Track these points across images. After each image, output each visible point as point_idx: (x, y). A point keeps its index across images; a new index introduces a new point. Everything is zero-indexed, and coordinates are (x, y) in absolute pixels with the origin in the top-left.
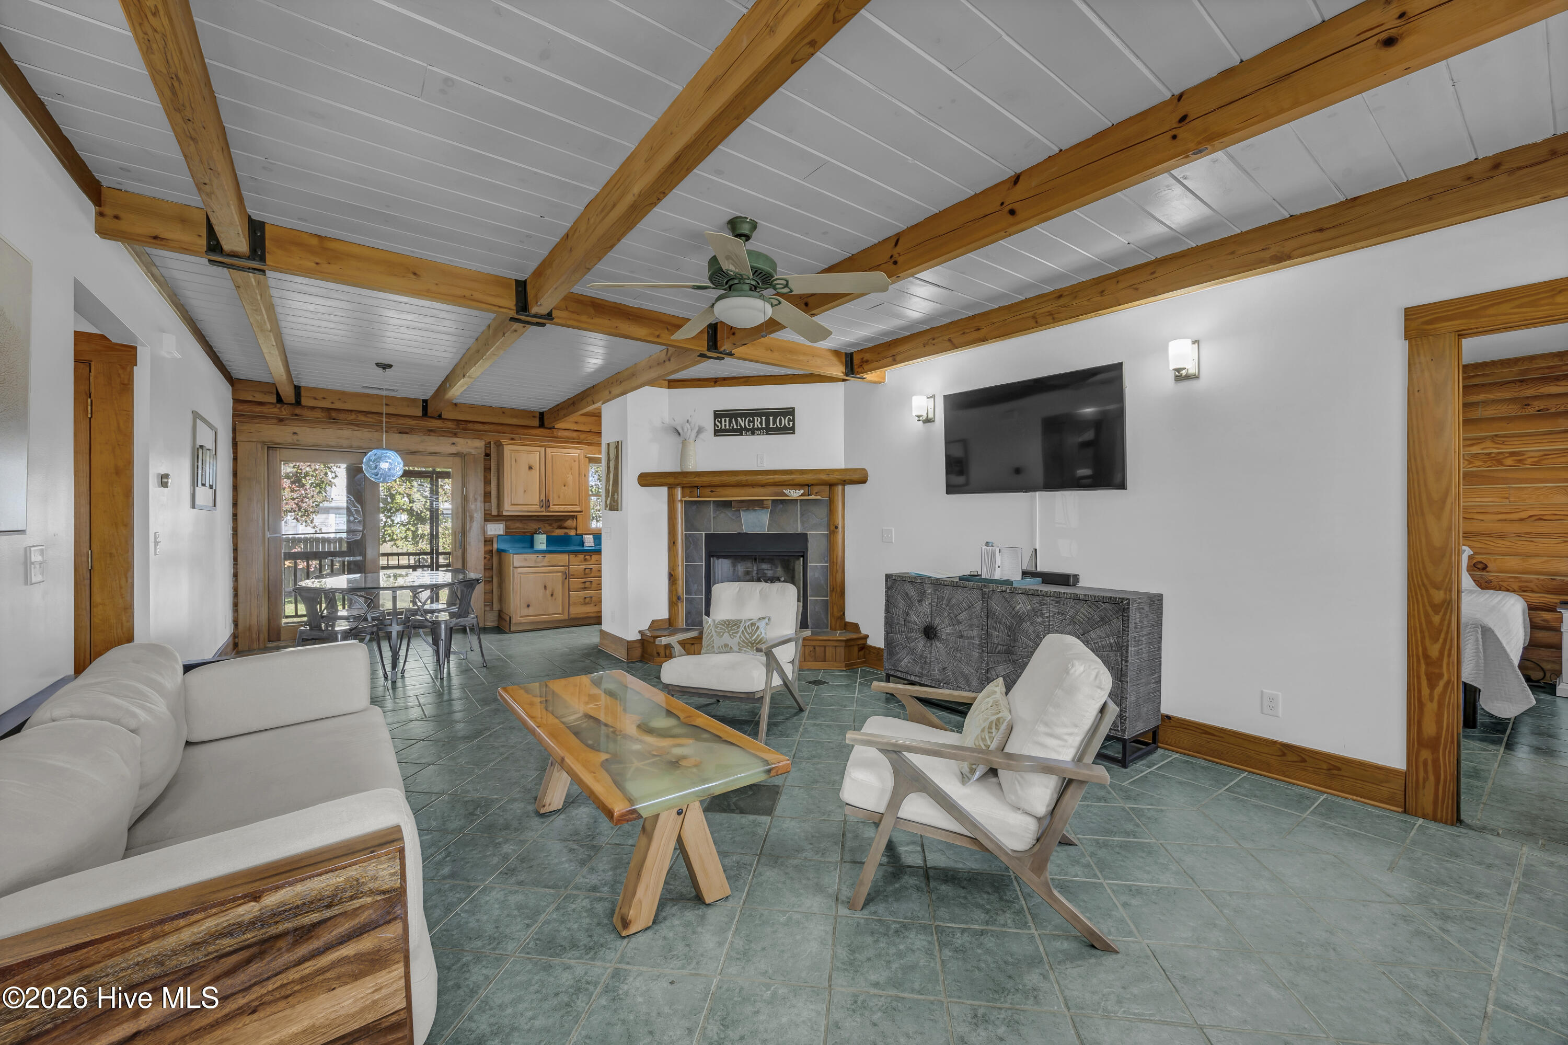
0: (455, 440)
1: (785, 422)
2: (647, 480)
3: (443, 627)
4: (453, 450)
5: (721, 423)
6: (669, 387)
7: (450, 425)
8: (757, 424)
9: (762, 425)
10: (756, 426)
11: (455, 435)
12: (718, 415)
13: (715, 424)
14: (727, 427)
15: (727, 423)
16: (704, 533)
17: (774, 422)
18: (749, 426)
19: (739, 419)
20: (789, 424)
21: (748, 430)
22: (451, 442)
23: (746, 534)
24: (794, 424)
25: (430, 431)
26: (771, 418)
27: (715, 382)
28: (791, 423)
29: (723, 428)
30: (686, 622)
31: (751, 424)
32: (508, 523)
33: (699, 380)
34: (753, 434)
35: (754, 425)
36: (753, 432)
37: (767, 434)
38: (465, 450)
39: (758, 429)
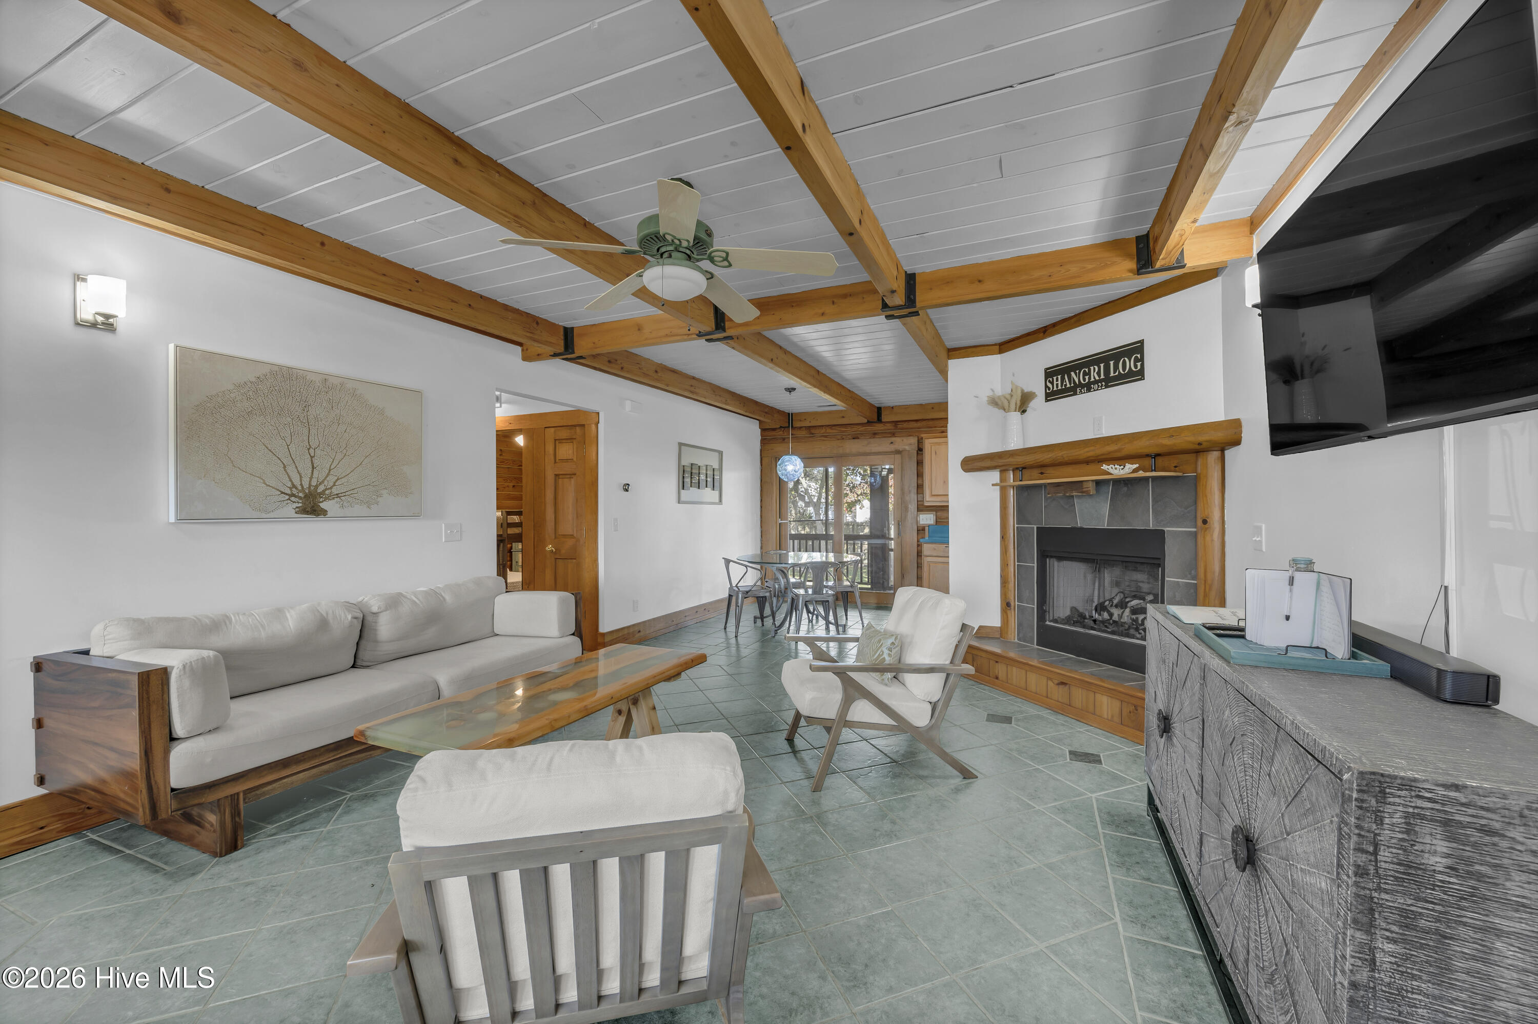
0: (893, 439)
1: (1130, 364)
2: (972, 464)
3: (801, 598)
4: (892, 448)
5: (1052, 383)
6: (1001, 352)
7: (889, 426)
8: (1094, 376)
9: (1099, 376)
10: (1092, 379)
11: (893, 435)
12: (1050, 373)
13: (1046, 386)
14: (1060, 388)
15: (1059, 382)
16: (1035, 527)
17: (1116, 368)
18: (1084, 380)
19: (1073, 374)
20: (1136, 366)
21: (1081, 386)
22: (890, 442)
23: (1081, 529)
24: (1142, 365)
25: (874, 434)
26: (1112, 363)
27: (1044, 332)
28: (1139, 364)
29: (1055, 389)
30: (1018, 635)
31: (1087, 377)
32: (939, 514)
33: (1028, 334)
34: (1089, 390)
35: (1090, 378)
36: (1088, 387)
37: (1107, 386)
38: (900, 448)
39: (1096, 382)
